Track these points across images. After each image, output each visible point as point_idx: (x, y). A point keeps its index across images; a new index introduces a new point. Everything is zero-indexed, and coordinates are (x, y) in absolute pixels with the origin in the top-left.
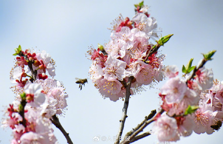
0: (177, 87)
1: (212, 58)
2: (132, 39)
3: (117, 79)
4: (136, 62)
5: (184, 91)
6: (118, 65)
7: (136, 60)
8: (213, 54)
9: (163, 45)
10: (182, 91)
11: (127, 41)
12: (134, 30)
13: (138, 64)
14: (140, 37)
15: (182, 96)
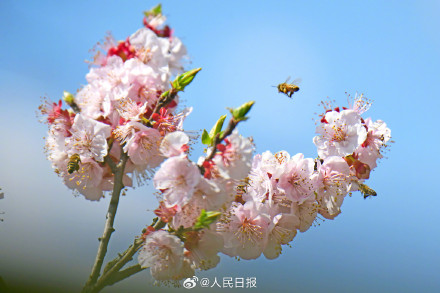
0: (183, 174)
1: (248, 115)
2: (125, 81)
3: (93, 159)
4: (128, 125)
5: (196, 183)
6: (96, 131)
7: (129, 121)
8: (248, 108)
9: (182, 89)
10: (192, 183)
11: (119, 83)
12: (130, 62)
13: (132, 127)
14: (142, 76)
15: (192, 191)
